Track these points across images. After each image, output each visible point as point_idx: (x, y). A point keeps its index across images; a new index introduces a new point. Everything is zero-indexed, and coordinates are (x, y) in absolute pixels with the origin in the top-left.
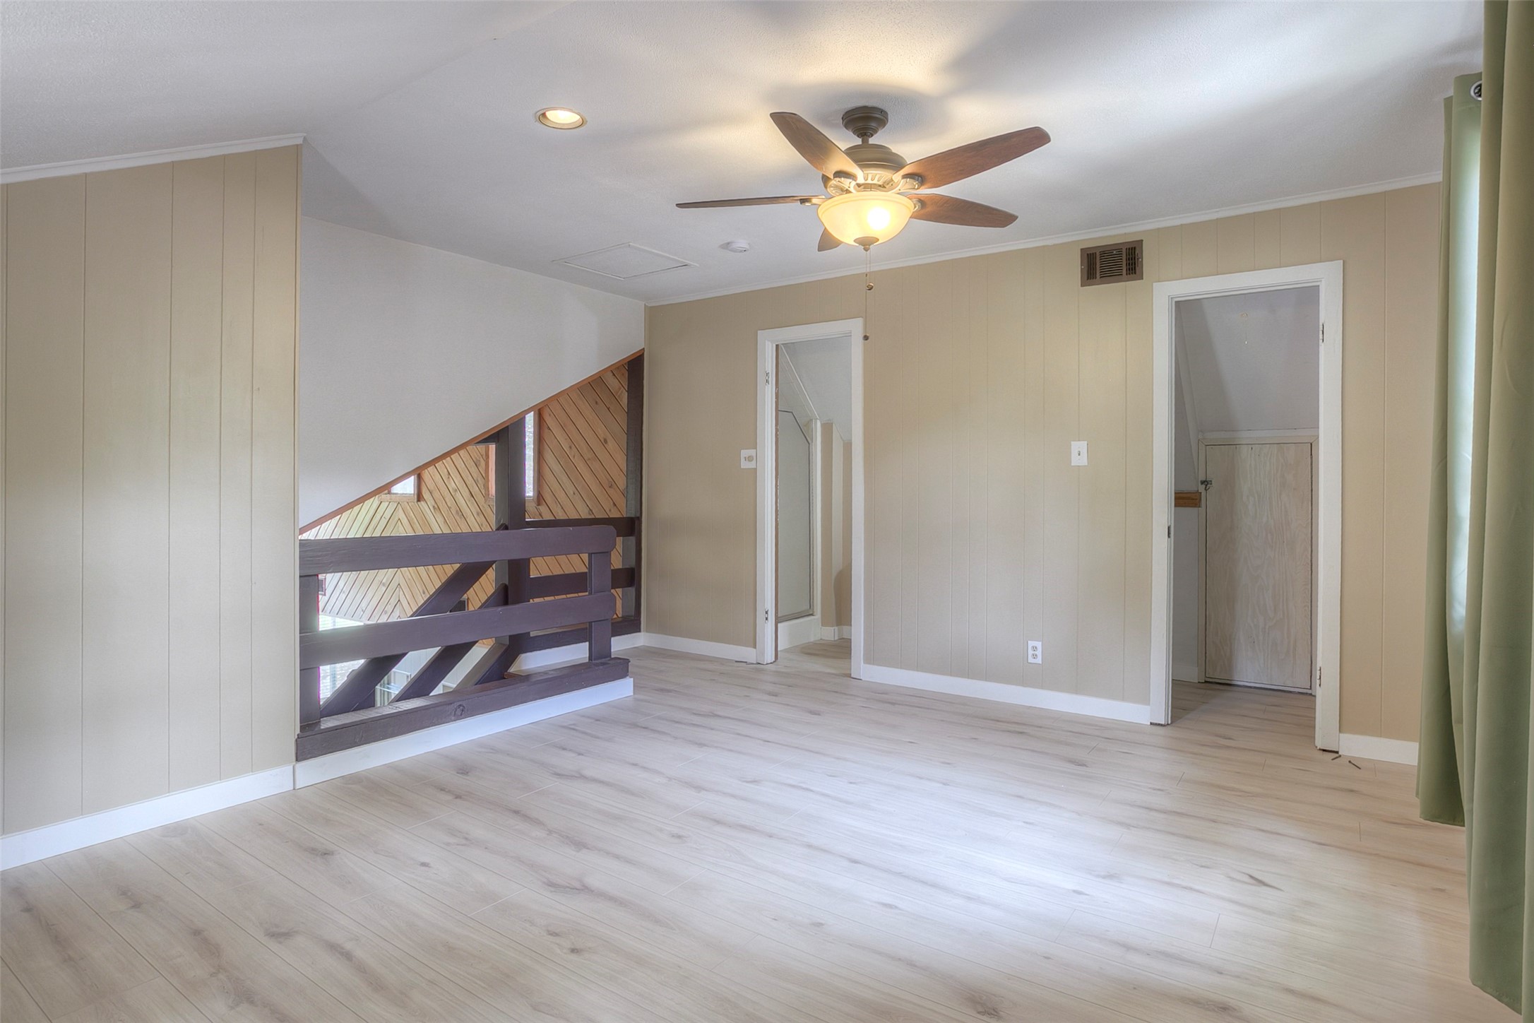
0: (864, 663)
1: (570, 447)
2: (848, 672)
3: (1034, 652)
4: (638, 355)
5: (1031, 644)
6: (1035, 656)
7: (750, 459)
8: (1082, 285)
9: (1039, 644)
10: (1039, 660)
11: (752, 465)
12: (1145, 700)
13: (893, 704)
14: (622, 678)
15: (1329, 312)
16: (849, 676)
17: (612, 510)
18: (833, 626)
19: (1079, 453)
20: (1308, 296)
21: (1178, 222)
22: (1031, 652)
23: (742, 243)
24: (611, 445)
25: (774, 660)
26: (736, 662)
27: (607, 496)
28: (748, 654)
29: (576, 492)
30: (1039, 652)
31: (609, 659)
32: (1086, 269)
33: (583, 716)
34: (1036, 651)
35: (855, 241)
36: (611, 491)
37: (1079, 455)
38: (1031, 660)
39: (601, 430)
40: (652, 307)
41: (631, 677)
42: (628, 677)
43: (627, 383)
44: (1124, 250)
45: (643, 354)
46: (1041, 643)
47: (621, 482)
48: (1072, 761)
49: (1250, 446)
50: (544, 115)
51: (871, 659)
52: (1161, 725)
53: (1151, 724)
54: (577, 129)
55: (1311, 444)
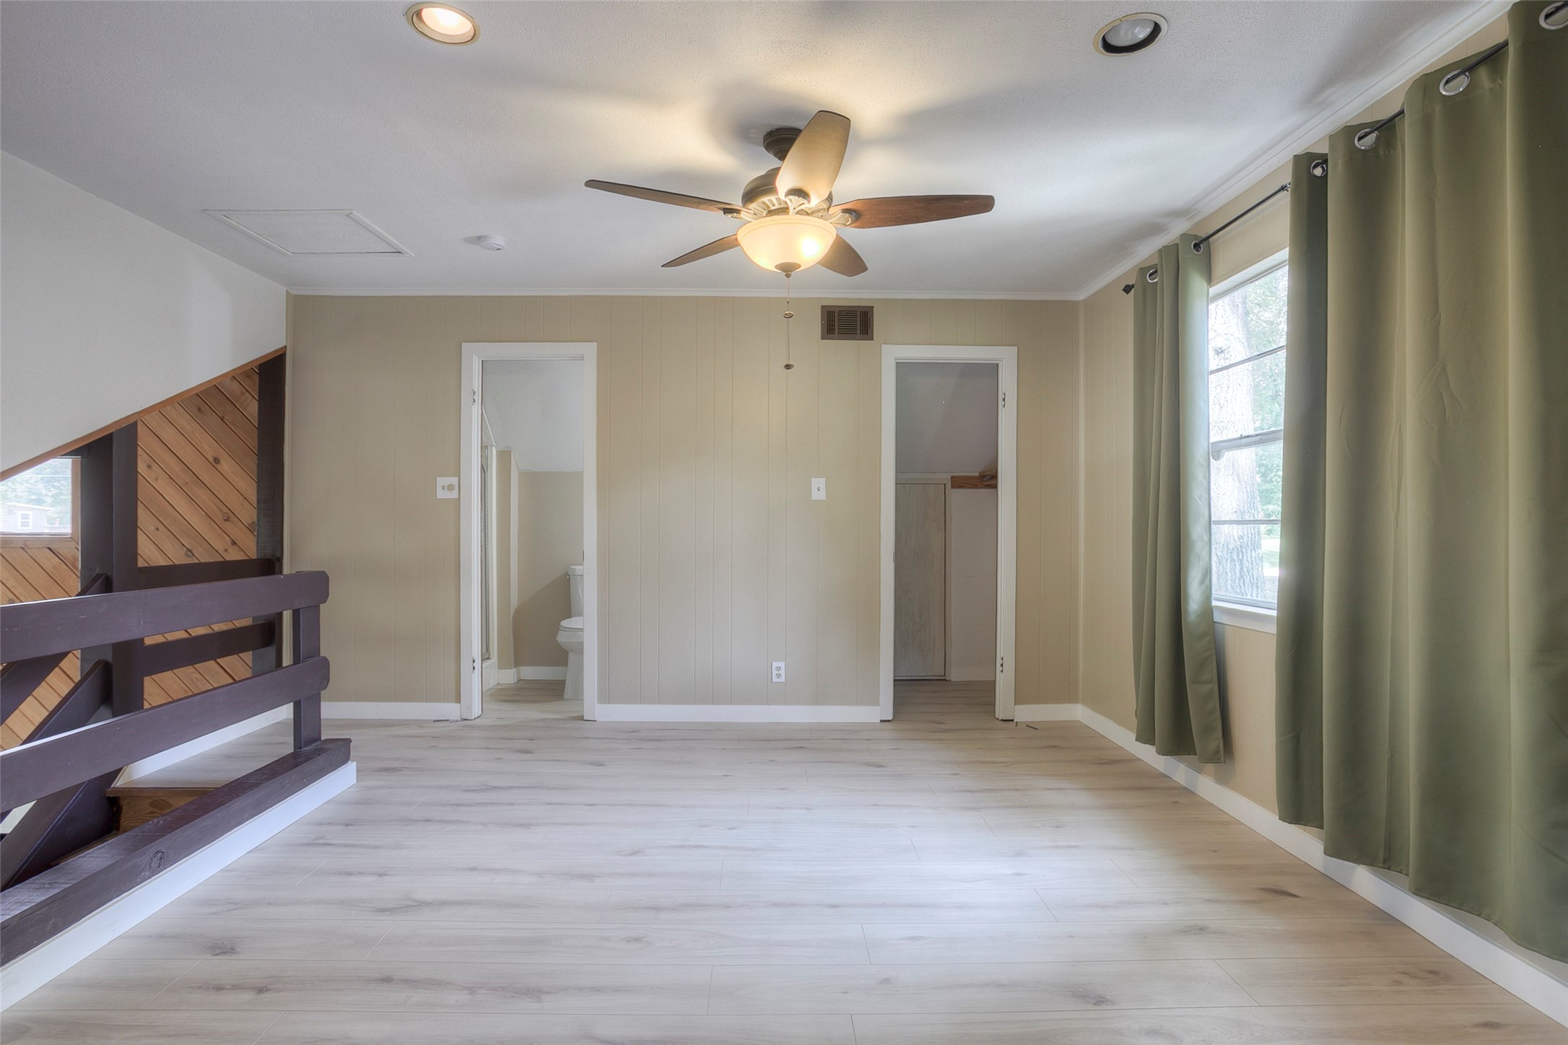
0: (598, 703)
1: (149, 467)
2: (581, 714)
3: (778, 672)
4: (280, 353)
5: (775, 664)
6: (779, 676)
7: (450, 488)
8: (823, 338)
9: (782, 664)
10: (783, 679)
11: (454, 495)
12: (875, 701)
13: (659, 740)
14: (344, 764)
15: (1008, 383)
16: (581, 718)
17: (229, 550)
18: (511, 669)
19: (819, 489)
20: (991, 370)
21: (929, 297)
22: (775, 672)
23: (499, 240)
24: (227, 465)
25: (480, 713)
26: (435, 721)
27: (220, 531)
28: (450, 710)
29: (161, 527)
30: (782, 672)
31: (318, 743)
32: (826, 324)
33: (320, 824)
34: (779, 669)
35: (775, 267)
36: (228, 526)
37: (819, 490)
38: (775, 679)
39: (209, 447)
40: (296, 297)
41: (353, 761)
42: (349, 762)
43: (257, 389)
44: (858, 313)
45: (285, 353)
46: (784, 663)
47: (248, 514)
48: (869, 764)
49: (902, 486)
50: (419, 14)
51: (607, 696)
52: (889, 721)
53: (881, 721)
54: (461, 47)
55: (945, 485)
